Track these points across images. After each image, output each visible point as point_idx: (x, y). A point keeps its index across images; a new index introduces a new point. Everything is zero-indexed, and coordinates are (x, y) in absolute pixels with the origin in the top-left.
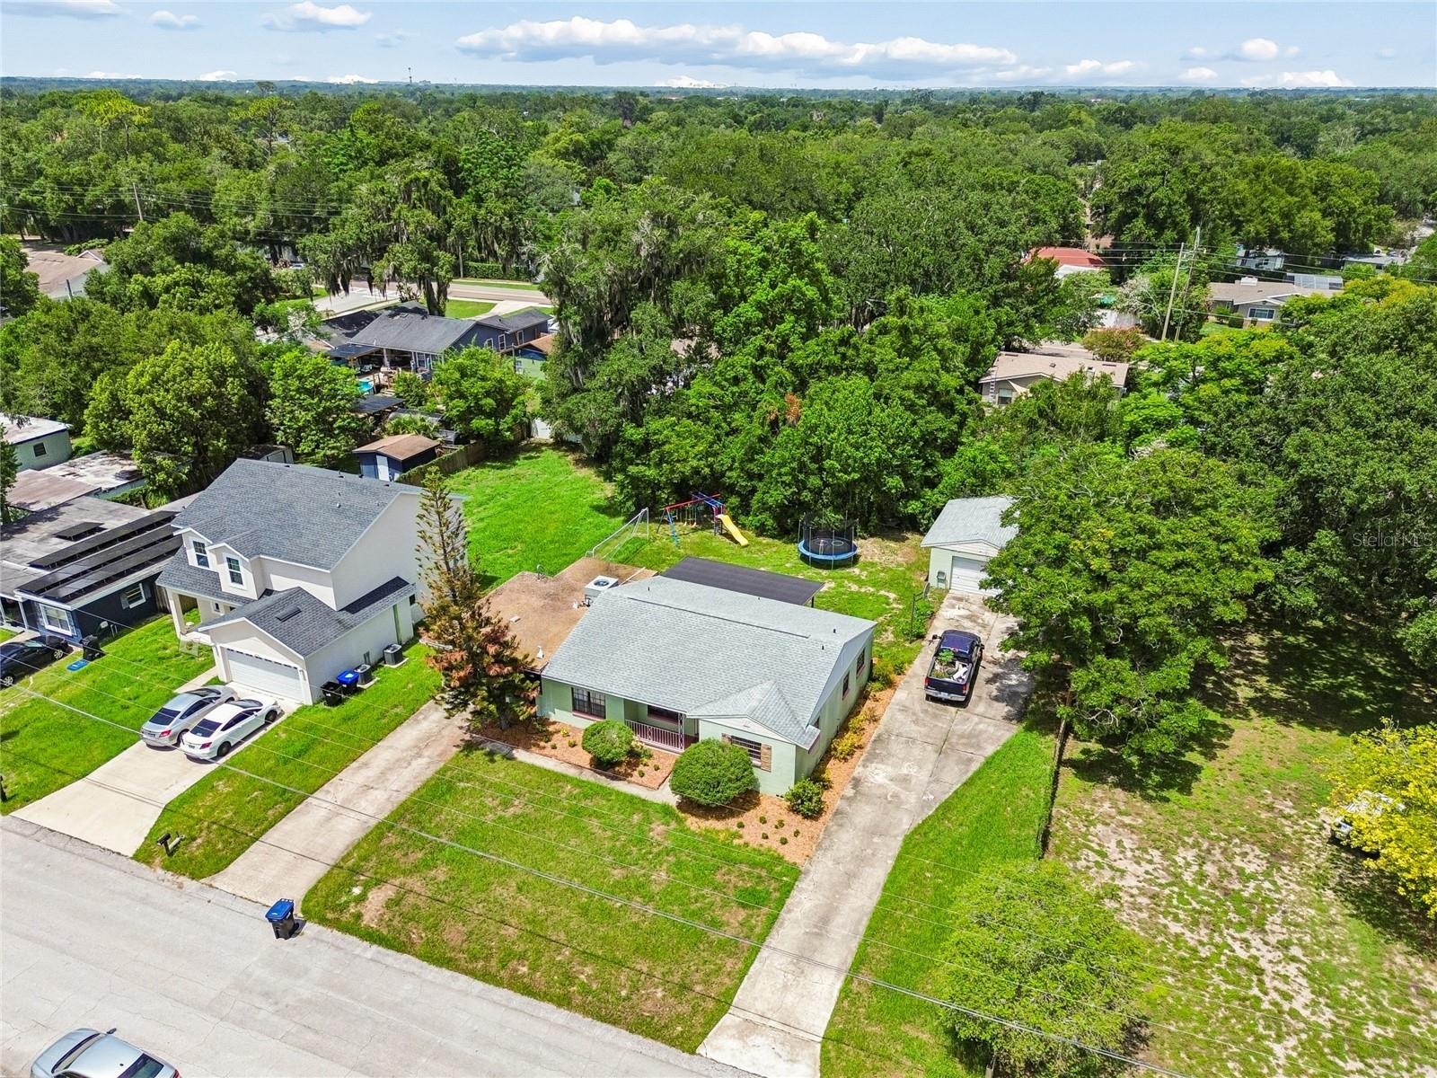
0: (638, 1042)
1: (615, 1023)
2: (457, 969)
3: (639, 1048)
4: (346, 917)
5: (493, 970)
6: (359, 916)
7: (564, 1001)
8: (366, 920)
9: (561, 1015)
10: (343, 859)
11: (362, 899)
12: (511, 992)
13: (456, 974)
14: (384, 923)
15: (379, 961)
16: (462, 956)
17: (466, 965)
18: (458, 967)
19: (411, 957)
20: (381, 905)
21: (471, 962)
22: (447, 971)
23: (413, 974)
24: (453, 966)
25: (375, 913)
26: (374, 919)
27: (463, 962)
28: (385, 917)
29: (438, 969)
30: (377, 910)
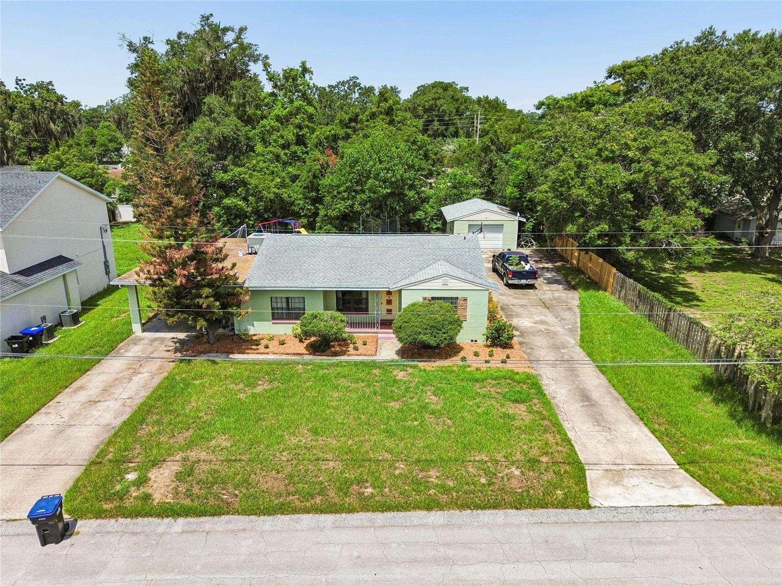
0: (532, 515)
1: (495, 506)
2: (295, 511)
3: (535, 519)
4: (128, 503)
5: (337, 500)
6: (147, 497)
7: (430, 506)
8: (157, 497)
9: (436, 517)
10: (97, 457)
11: (142, 481)
12: (369, 514)
13: (296, 516)
14: (183, 495)
15: (195, 531)
16: (293, 498)
17: (303, 504)
18: (296, 509)
19: (232, 517)
20: (169, 480)
21: (307, 500)
22: (283, 516)
23: (244, 530)
24: (289, 510)
25: (166, 489)
26: (168, 494)
27: (298, 503)
28: (180, 489)
29: (271, 517)
30: (168, 486)
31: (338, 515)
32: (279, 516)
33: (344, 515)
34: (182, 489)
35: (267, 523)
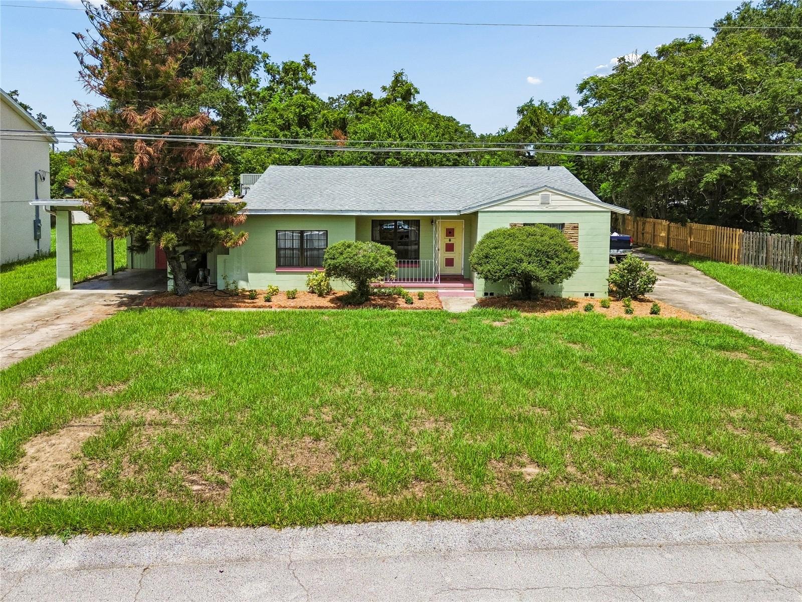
6: (7, 489)
8: (32, 490)
14: (94, 486)
15: (113, 565)
16: (360, 486)
17: (383, 499)
18: (370, 511)
19: (211, 530)
20: (69, 456)
21: (394, 492)
22: (340, 527)
23: (244, 560)
24: (353, 511)
25: (57, 473)
26: (59, 484)
27: (372, 498)
28: (91, 473)
29: (311, 530)
30: (61, 467)
31: (475, 523)
32: (329, 527)
33: (489, 522)
34: (96, 472)
35: (302, 544)
